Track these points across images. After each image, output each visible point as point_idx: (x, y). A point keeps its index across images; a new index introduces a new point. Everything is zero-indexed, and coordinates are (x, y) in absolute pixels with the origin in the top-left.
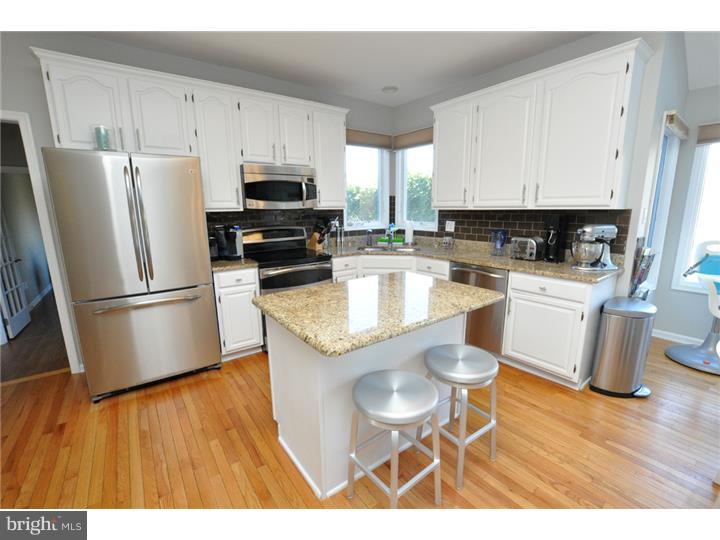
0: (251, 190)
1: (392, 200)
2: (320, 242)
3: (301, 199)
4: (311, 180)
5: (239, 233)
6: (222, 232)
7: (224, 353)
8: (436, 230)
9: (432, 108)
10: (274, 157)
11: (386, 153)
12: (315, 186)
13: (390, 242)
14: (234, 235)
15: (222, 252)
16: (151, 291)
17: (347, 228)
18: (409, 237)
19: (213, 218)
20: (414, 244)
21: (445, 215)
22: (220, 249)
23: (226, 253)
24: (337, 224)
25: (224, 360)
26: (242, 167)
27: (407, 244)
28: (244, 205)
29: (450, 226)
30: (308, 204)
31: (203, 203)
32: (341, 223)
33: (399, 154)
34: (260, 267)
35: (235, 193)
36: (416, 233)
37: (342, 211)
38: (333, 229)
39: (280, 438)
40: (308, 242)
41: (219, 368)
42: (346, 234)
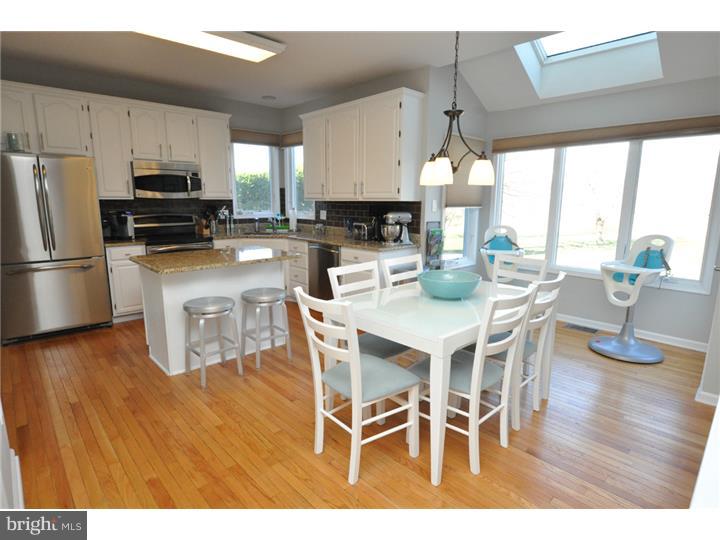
0: (140, 182)
1: (282, 192)
2: (207, 227)
3: (187, 191)
4: (195, 174)
5: (130, 219)
6: (115, 216)
7: (115, 315)
8: (313, 218)
9: (301, 116)
10: (161, 155)
11: (275, 150)
12: (200, 180)
13: (273, 228)
14: (126, 219)
15: (114, 233)
16: (53, 258)
17: (236, 216)
18: (293, 225)
19: (105, 205)
20: (299, 230)
21: (320, 206)
22: (113, 230)
23: (118, 235)
24: (227, 212)
25: (115, 321)
26: (132, 163)
27: (292, 231)
28: (135, 195)
29: (323, 215)
30: (194, 195)
31: (98, 192)
32: (231, 212)
33: (287, 150)
34: (147, 245)
35: (126, 185)
36: (299, 221)
37: (231, 201)
38: (222, 217)
39: (151, 356)
40: (197, 228)
41: (110, 327)
42: (235, 221)
